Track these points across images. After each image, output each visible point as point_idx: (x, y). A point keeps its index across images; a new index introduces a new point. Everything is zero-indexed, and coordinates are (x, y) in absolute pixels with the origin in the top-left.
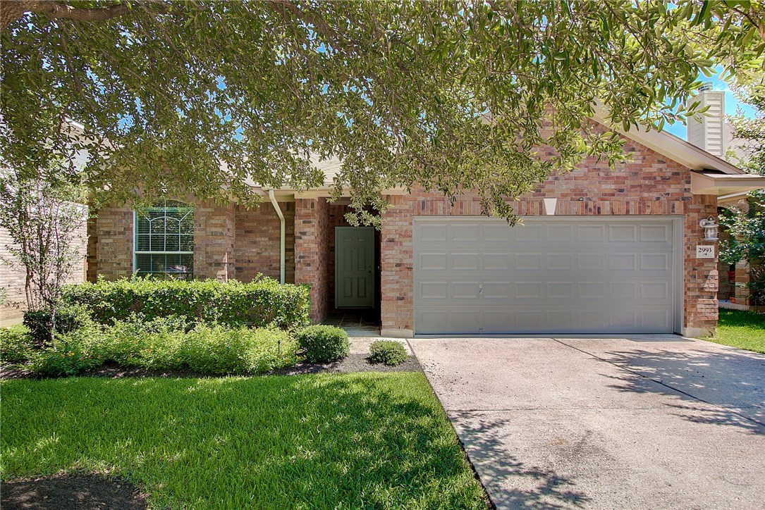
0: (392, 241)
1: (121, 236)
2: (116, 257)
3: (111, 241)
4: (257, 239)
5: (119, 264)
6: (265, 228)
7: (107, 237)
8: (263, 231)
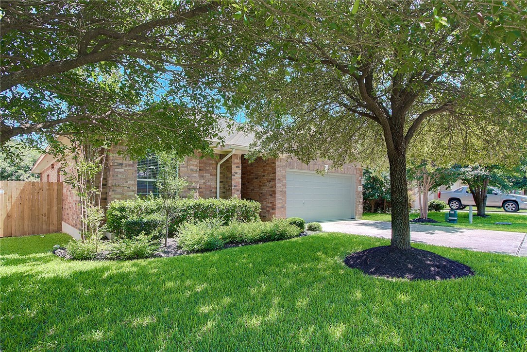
0: (280, 180)
1: (130, 168)
2: (127, 182)
3: (123, 170)
4: (205, 174)
5: (129, 187)
6: (208, 168)
7: (120, 167)
8: (207, 170)
